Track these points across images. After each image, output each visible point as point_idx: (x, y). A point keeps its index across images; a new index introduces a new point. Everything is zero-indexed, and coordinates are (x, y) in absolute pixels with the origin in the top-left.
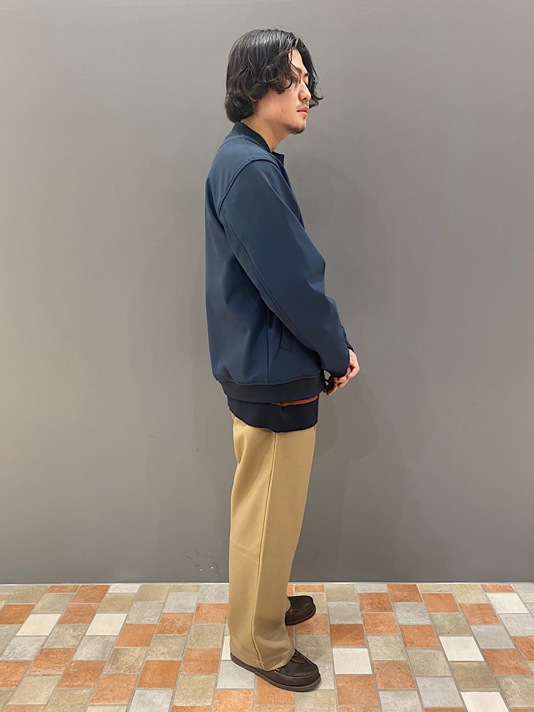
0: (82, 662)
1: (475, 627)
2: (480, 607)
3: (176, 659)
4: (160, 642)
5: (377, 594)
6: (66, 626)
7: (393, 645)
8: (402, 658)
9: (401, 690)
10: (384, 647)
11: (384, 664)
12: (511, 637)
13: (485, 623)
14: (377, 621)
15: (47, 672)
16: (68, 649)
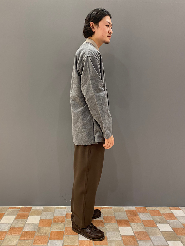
0: (27, 232)
1: (169, 221)
2: (169, 214)
3: (62, 231)
4: (55, 225)
5: (132, 210)
6: (18, 220)
7: (140, 226)
8: (144, 230)
9: (146, 240)
10: (137, 227)
11: (138, 232)
12: (182, 224)
13: (172, 219)
14: (133, 219)
15: (14, 235)
16: (21, 228)
